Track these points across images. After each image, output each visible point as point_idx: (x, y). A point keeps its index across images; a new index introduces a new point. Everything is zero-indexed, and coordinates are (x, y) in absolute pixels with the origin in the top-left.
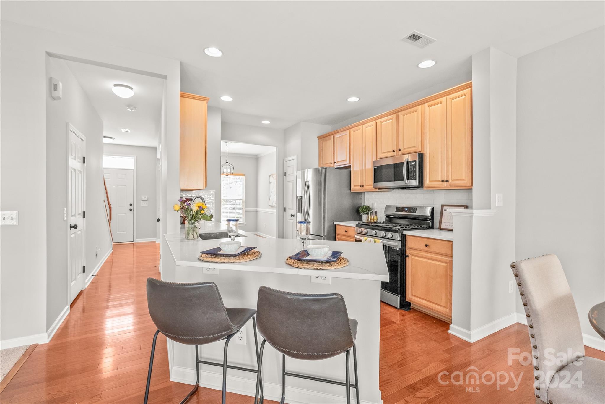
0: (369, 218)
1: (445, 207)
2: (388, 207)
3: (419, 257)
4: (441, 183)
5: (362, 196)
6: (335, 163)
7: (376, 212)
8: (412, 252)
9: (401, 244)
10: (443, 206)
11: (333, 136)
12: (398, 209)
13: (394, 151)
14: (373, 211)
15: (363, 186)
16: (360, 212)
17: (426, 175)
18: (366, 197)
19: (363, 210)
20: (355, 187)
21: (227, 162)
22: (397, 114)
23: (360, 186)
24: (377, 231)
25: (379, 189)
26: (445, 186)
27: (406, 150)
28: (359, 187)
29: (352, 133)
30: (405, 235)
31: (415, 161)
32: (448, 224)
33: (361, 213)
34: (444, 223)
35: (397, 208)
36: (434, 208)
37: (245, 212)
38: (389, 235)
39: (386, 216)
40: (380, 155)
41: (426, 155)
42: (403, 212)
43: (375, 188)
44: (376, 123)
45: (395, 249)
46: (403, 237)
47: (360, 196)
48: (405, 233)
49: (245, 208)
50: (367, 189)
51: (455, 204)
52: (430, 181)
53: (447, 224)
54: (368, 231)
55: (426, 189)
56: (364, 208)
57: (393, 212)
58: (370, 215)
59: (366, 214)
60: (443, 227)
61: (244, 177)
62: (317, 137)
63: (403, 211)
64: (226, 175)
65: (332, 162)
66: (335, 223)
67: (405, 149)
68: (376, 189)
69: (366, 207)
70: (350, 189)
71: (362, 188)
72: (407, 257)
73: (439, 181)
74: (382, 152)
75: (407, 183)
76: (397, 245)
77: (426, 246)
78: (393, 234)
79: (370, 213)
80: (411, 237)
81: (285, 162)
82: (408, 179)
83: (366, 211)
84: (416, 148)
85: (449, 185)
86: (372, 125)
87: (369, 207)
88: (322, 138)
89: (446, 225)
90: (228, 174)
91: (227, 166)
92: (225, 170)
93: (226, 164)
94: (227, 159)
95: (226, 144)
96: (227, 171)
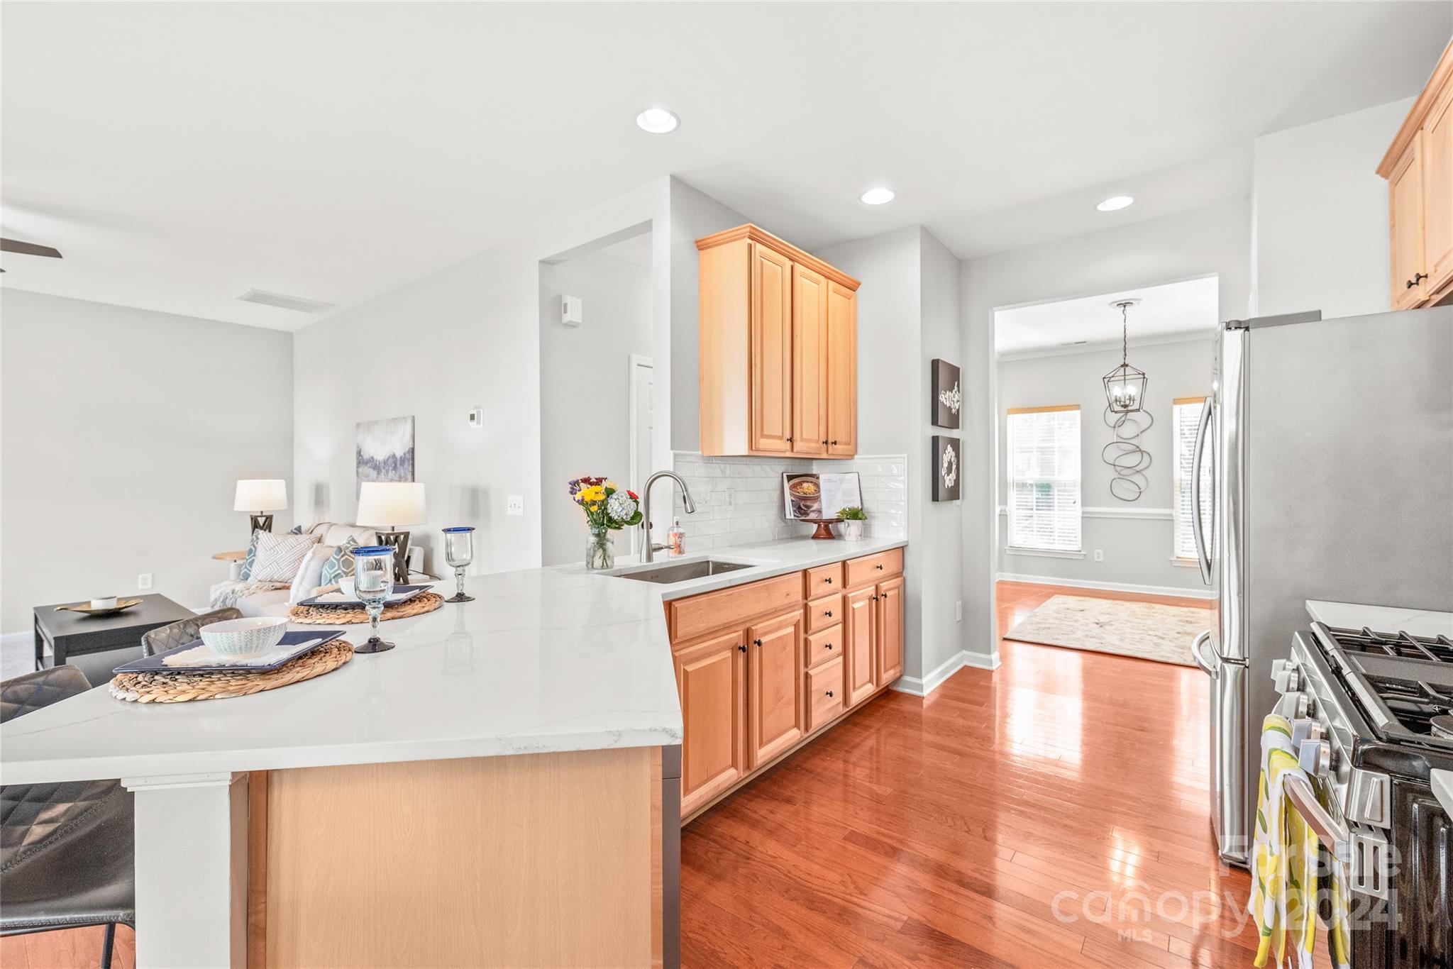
11: (1421, 136)
21: (1125, 365)
64: (1122, 406)
65: (1413, 276)
88: (1393, 166)
90: (1127, 402)
91: (1125, 375)
92: (1117, 391)
93: (1123, 369)
94: (1125, 355)
95: (1123, 308)
96: (1125, 392)
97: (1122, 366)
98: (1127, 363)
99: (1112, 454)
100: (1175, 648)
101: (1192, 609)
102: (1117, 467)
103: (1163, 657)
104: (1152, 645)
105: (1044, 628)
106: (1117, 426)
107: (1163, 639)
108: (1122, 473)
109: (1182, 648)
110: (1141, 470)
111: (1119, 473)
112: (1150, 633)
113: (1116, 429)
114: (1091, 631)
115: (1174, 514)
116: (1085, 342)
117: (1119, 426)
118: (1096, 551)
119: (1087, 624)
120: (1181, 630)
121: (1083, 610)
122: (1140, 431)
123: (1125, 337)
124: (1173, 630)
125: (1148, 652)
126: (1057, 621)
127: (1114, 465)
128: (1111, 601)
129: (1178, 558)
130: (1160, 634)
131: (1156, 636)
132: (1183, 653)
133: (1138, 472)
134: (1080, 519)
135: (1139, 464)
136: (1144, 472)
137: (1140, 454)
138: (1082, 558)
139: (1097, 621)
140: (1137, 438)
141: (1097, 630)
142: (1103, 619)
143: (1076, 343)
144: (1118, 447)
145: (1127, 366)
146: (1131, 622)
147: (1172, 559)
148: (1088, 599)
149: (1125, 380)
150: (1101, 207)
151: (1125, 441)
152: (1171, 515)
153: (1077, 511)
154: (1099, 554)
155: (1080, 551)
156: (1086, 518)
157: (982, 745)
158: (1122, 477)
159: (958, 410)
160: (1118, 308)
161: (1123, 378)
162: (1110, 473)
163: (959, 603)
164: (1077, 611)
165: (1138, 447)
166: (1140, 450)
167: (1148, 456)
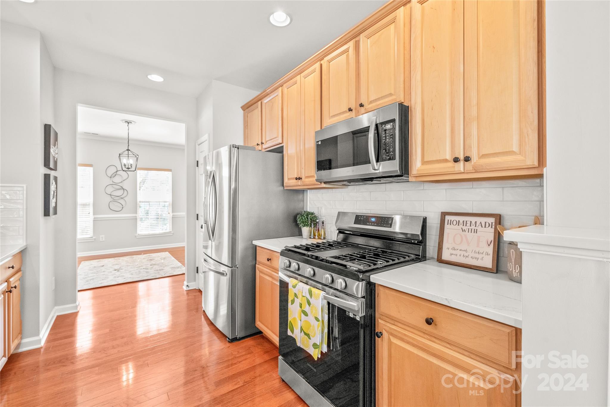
0: (312, 232)
1: (448, 218)
2: (340, 215)
3: (408, 343)
4: (452, 164)
5: (303, 196)
6: (262, 143)
7: (323, 223)
8: (390, 328)
9: (366, 304)
10: (444, 215)
11: (261, 103)
12: (359, 219)
13: (350, 110)
14: (317, 221)
15: (300, 179)
16: (298, 222)
17: (416, 151)
18: (309, 197)
19: (302, 219)
20: (289, 182)
21: (128, 150)
22: (357, 39)
23: (296, 179)
24: (316, 269)
25: (325, 183)
26: (462, 170)
27: (374, 104)
28: (295, 181)
29: (285, 90)
30: (375, 283)
31: (393, 121)
32: (458, 252)
33: (300, 224)
34: (448, 249)
35: (357, 217)
36: (426, 218)
37: (172, 217)
38: (340, 282)
39: (338, 231)
40: (327, 122)
41: (414, 108)
42: (367, 225)
43: (319, 181)
44: (321, 65)
45: (351, 315)
46: (371, 288)
47: (300, 196)
48: (375, 278)
49: (173, 212)
50: (308, 183)
51: (471, 212)
52: (424, 162)
53: (454, 252)
54: (300, 267)
55: (414, 179)
56: (304, 217)
57: (349, 224)
58: (314, 227)
59: (307, 225)
60: (446, 256)
61: (171, 172)
62: (241, 107)
63: (368, 223)
64: (127, 168)
65: (260, 143)
66: (255, 243)
67: (371, 102)
68: (321, 182)
69: (308, 214)
70: (283, 185)
71: (299, 182)
72: (379, 337)
73: (446, 161)
74: (331, 115)
75: (376, 168)
76: (356, 309)
77: (429, 322)
78: (349, 280)
79: (314, 224)
80: (387, 291)
81: (197, 146)
82: (377, 161)
83: (308, 220)
84: (393, 97)
85: (471, 169)
86: (314, 71)
87: (312, 214)
88: (247, 107)
89: (452, 254)
90: (130, 167)
91: (128, 154)
92: (124, 161)
93: (127, 151)
94: (129, 145)
95: (127, 124)
96: (128, 162)
97: (127, 150)
98: (129, 149)
99: (109, 190)
100: (154, 272)
101: (148, 254)
102: (112, 196)
103: (153, 276)
104: (145, 273)
105: (91, 280)
106: (112, 177)
107: (147, 269)
108: (114, 199)
109: (157, 271)
110: (123, 198)
111: (113, 199)
112: (141, 268)
113: (112, 178)
114: (115, 275)
115: (137, 216)
116: (97, 134)
117: (113, 177)
118: (101, 236)
119: (111, 272)
120: (151, 264)
121: (103, 266)
122: (123, 180)
123: (128, 137)
124: (148, 264)
125: (147, 276)
126: (95, 275)
127: (111, 195)
128: (113, 259)
129: (138, 234)
130: (144, 267)
131: (144, 269)
132: (159, 273)
133: (122, 198)
134: (92, 221)
135: (122, 195)
136: (125, 198)
137: (123, 191)
138: (93, 241)
139: (114, 269)
140: (121, 183)
141: (118, 273)
142: (116, 267)
143: (92, 134)
144: (113, 187)
145: (129, 150)
146: (129, 266)
147: (136, 235)
148: (101, 260)
149: (128, 156)
150: (149, 77)
151: (116, 184)
152: (136, 217)
153: (91, 217)
154: (102, 237)
155: (92, 237)
156: (95, 220)
157: (106, 354)
158: (114, 201)
159: (57, 159)
160: (124, 123)
161: (127, 155)
162: (109, 199)
163: (54, 278)
164: (100, 267)
165: (122, 187)
166: (123, 189)
167: (126, 191)
